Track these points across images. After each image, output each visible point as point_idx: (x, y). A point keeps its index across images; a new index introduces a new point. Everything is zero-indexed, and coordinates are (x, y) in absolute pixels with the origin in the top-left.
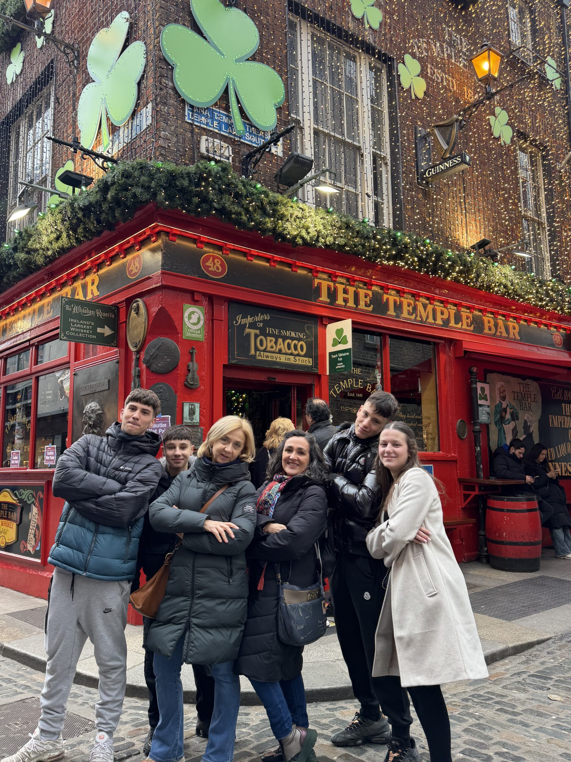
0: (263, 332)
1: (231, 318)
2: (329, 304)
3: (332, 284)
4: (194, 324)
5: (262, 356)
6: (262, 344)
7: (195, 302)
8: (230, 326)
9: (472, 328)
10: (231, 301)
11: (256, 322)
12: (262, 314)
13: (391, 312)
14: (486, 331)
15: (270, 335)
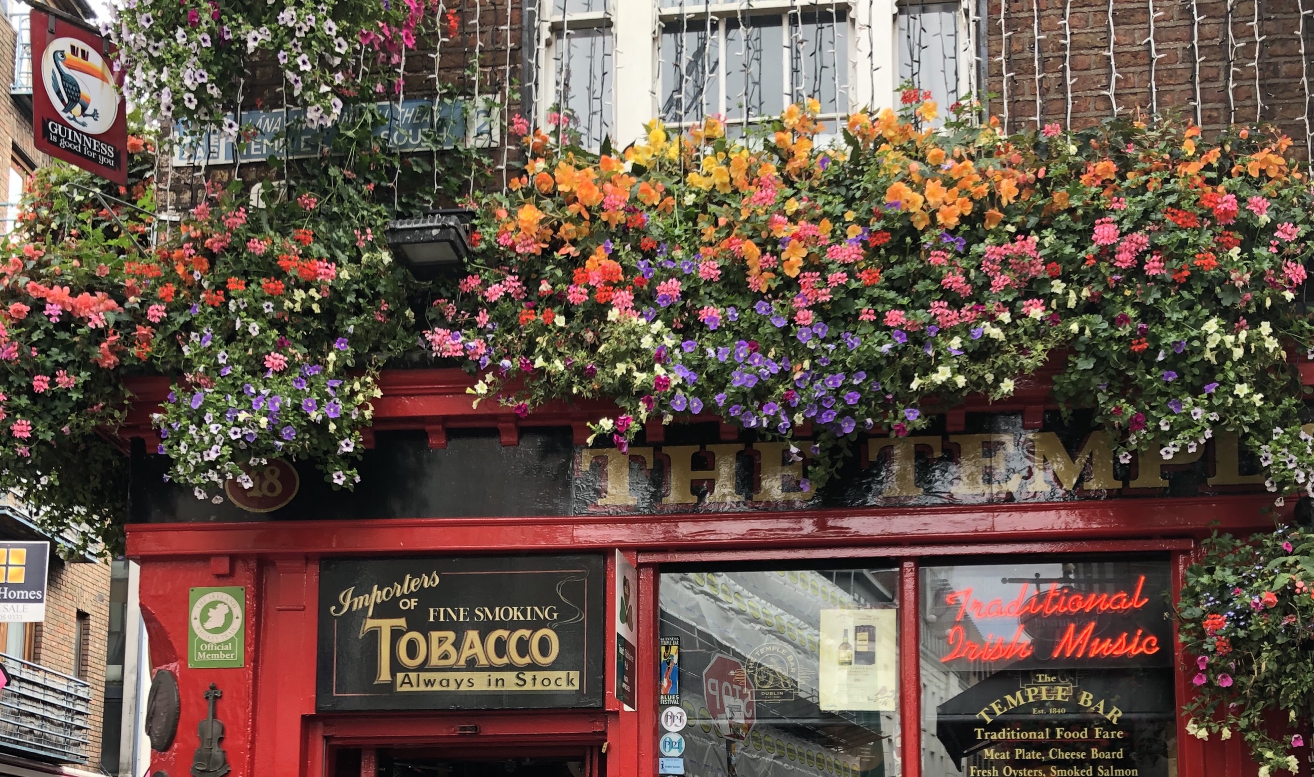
0: (418, 622)
2: (636, 509)
4: (216, 631)
5: (415, 684)
6: (413, 653)
7: (222, 579)
8: (324, 619)
10: (326, 560)
11: (395, 600)
12: (416, 575)
15: (438, 626)
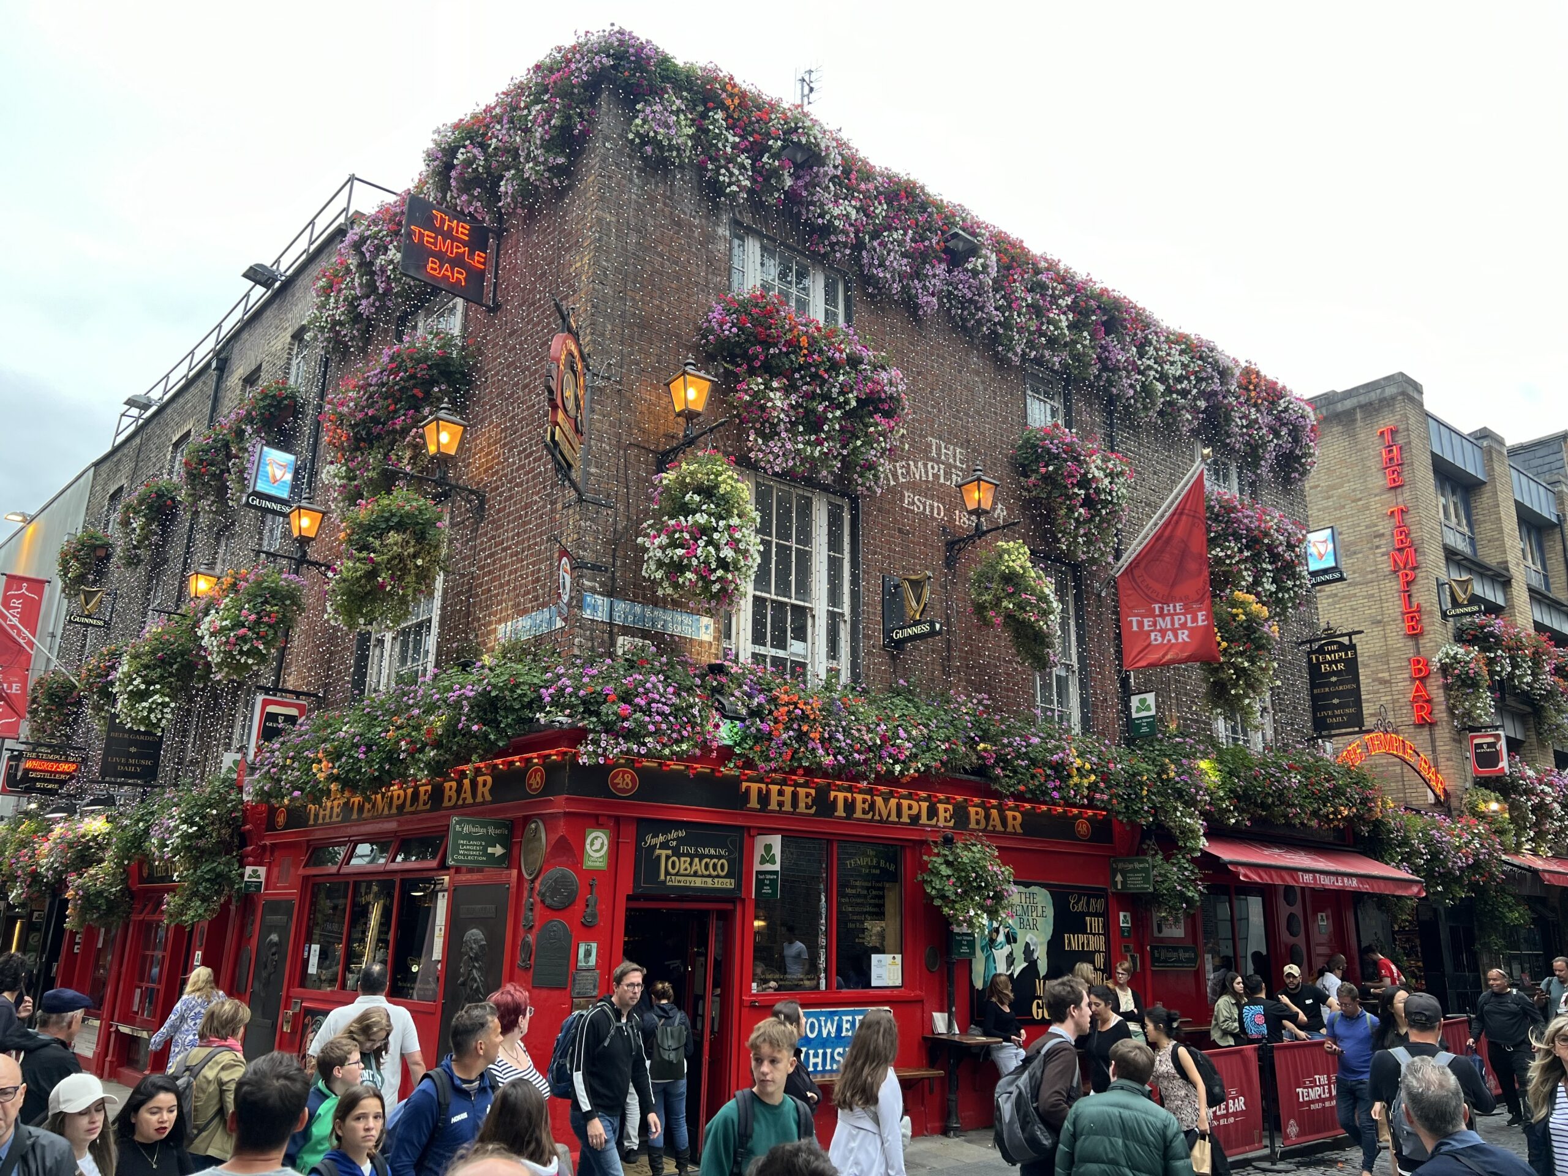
0: (677, 853)
1: (640, 838)
2: (760, 810)
3: (763, 786)
4: (597, 851)
5: (674, 882)
6: (673, 867)
7: (598, 825)
8: (638, 848)
9: (951, 824)
10: (640, 820)
11: (668, 841)
12: (677, 831)
13: (840, 812)
14: (973, 825)
15: (684, 855)
